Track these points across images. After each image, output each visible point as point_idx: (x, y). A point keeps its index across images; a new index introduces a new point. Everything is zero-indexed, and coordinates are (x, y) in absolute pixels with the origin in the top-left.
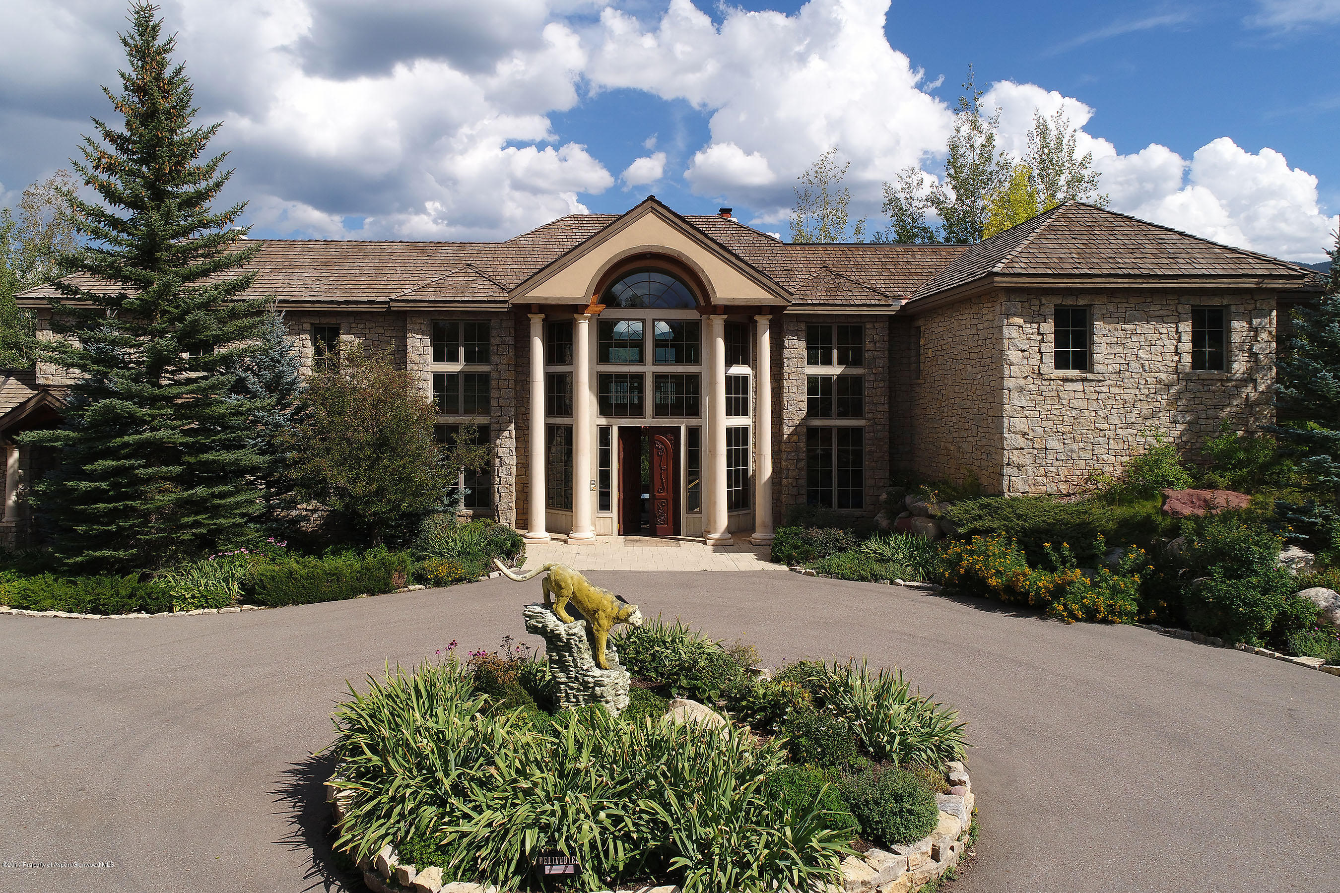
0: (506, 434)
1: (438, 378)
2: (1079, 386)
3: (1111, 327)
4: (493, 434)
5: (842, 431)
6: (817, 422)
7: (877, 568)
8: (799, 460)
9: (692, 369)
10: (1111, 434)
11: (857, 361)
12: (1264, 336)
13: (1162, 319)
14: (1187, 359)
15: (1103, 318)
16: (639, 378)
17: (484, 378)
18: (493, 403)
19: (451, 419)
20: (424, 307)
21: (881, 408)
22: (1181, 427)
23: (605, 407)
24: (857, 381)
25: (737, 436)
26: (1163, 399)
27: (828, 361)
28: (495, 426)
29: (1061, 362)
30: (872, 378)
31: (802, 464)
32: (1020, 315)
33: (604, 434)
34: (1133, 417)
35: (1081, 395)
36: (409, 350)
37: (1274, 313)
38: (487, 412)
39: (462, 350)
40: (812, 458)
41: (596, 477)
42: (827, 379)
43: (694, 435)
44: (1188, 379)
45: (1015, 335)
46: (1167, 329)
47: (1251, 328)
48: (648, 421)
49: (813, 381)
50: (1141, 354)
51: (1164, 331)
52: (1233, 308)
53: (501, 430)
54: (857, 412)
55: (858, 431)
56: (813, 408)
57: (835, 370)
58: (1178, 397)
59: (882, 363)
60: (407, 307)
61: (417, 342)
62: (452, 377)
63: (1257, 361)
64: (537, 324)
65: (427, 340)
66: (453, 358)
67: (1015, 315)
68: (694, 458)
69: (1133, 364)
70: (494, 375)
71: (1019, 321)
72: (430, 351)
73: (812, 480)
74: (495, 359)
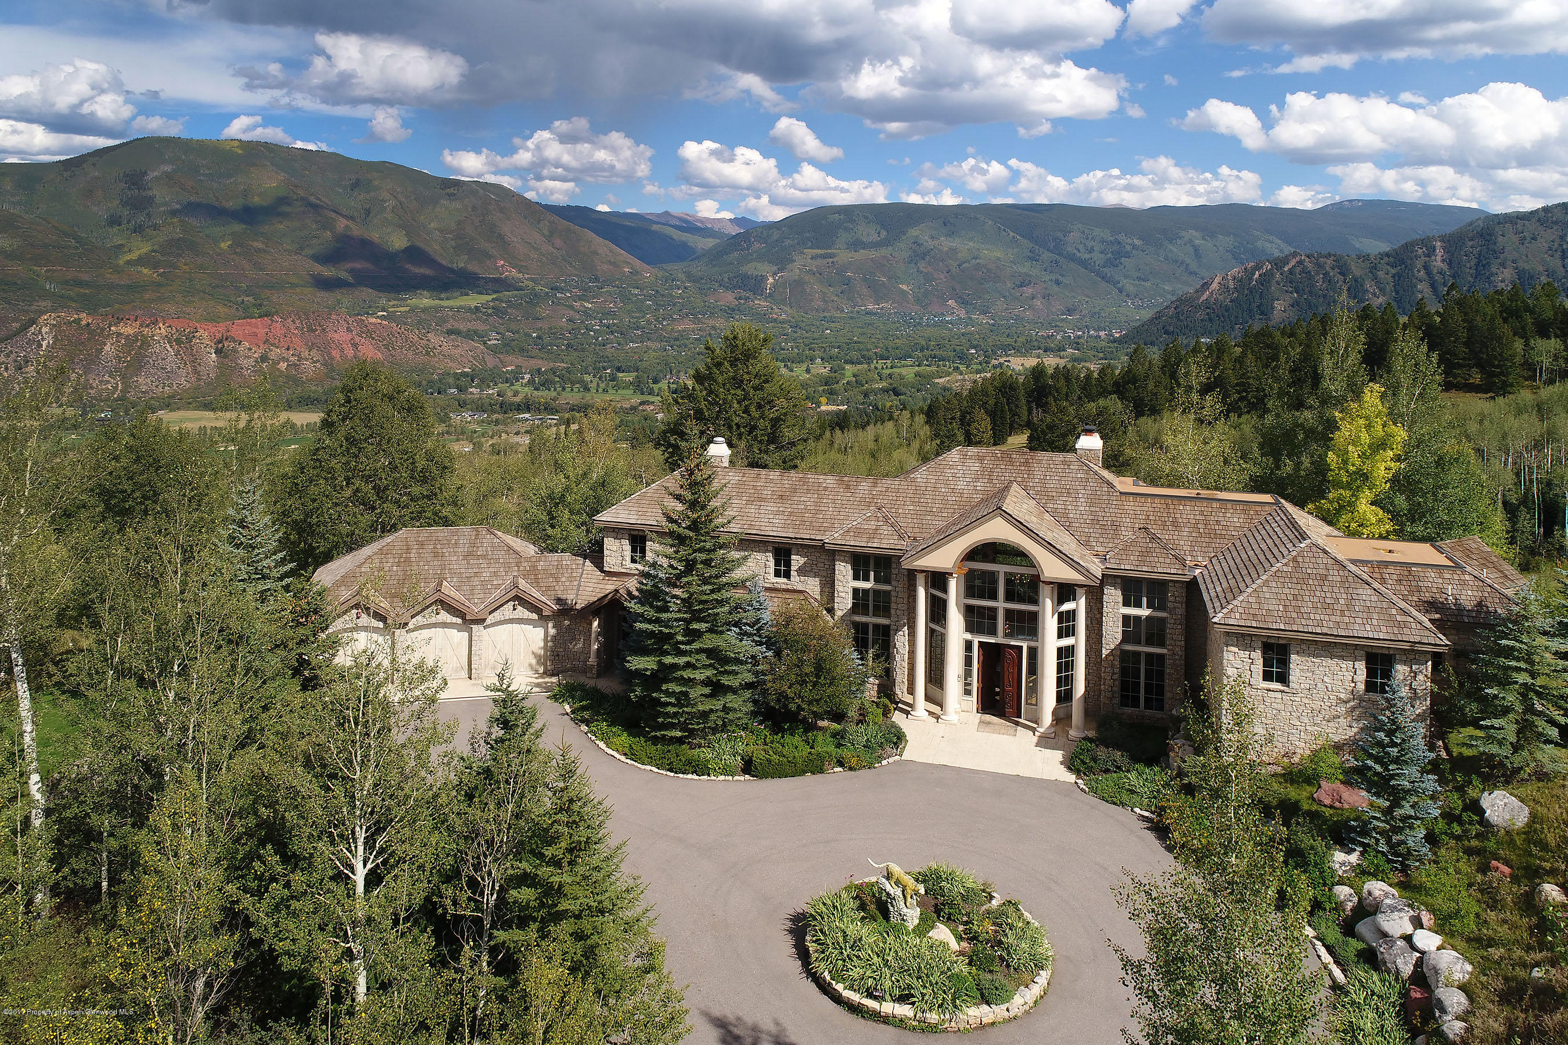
0: (901, 633)
1: (856, 591)
2: (1279, 695)
3: (1303, 659)
4: (892, 632)
5: (1149, 655)
6: (1129, 647)
7: (1125, 797)
8: (1113, 674)
9: (1032, 608)
10: (1302, 729)
11: (1162, 607)
12: (1421, 677)
13: (1342, 658)
14: (1361, 687)
15: (1298, 653)
16: (994, 610)
17: (887, 593)
18: (893, 612)
19: (863, 619)
20: (845, 548)
21: (1179, 643)
22: (1355, 730)
23: (970, 628)
24: (1163, 620)
25: (1065, 655)
26: (1342, 709)
27: (1138, 605)
28: (893, 627)
29: (1267, 676)
30: (1172, 621)
31: (1116, 677)
32: (1237, 646)
33: (968, 645)
34: (1318, 720)
35: (1280, 701)
36: (837, 572)
37: (1430, 663)
38: (889, 617)
39: (872, 574)
40: (1124, 671)
41: (962, 672)
42: (1137, 618)
43: (1033, 653)
44: (1361, 700)
45: (1231, 658)
46: (1344, 664)
47: (1411, 671)
48: (999, 639)
49: (1126, 619)
50: (1326, 679)
51: (1344, 666)
52: (1398, 657)
53: (897, 630)
54: (1162, 644)
55: (1161, 657)
56: (1126, 638)
57: (1144, 612)
58: (1353, 709)
59: (1181, 611)
60: (837, 548)
61: (842, 568)
62: (866, 592)
63: (1415, 693)
64: (921, 579)
65: (849, 567)
66: (866, 579)
67: (1232, 645)
68: (1033, 670)
69: (1319, 685)
70: (893, 594)
71: (1236, 649)
72: (851, 572)
73: (1124, 686)
74: (893, 583)
